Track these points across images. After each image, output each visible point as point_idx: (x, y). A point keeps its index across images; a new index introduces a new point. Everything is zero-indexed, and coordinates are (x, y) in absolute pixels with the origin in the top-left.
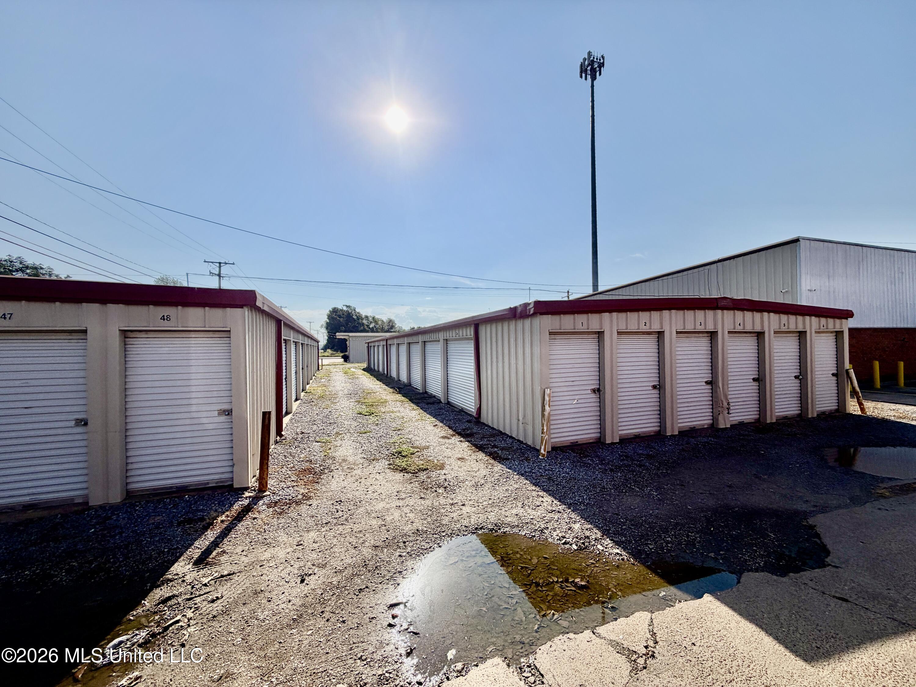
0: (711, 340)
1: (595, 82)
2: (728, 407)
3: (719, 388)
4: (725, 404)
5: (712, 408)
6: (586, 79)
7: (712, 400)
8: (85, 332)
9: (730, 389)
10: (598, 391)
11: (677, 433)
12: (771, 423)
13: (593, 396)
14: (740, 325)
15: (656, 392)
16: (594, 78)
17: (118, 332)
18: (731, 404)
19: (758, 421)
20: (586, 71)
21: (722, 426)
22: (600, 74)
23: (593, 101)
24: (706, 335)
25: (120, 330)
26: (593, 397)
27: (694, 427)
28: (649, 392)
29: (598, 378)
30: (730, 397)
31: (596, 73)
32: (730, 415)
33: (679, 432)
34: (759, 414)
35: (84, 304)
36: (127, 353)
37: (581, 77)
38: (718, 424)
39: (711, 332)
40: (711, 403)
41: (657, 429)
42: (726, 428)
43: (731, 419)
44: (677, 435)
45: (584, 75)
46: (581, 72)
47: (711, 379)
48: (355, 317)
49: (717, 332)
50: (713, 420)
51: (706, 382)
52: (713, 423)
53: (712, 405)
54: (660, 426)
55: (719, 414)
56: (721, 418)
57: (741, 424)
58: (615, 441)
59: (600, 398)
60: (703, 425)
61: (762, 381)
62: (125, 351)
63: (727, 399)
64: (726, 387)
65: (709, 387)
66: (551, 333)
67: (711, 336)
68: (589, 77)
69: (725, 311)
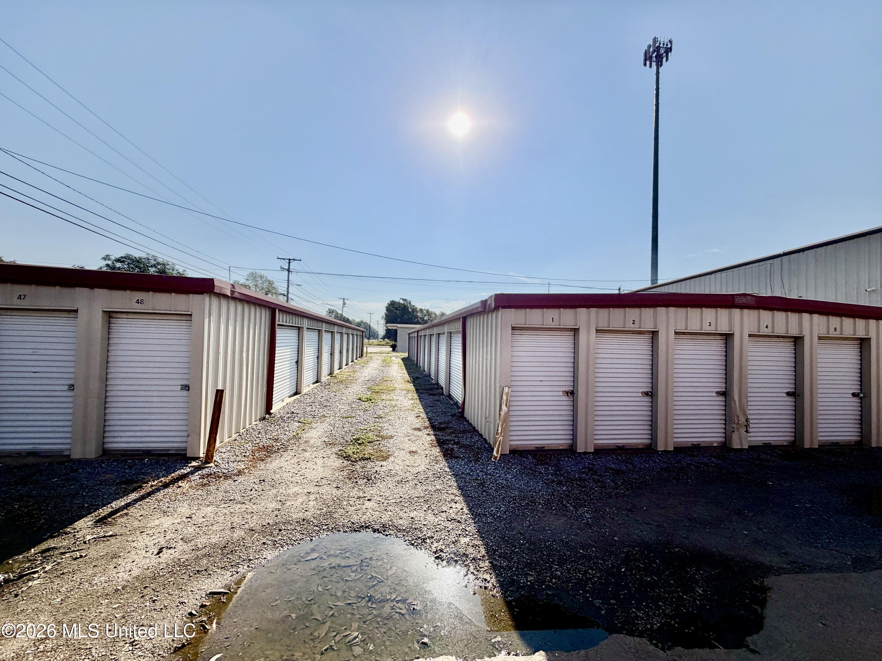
0: (726, 343)
1: (661, 69)
2: (746, 423)
3: (734, 401)
4: (742, 420)
5: (725, 424)
6: (651, 66)
7: (725, 415)
8: (76, 311)
9: (749, 403)
10: (572, 393)
11: (672, 449)
12: (811, 450)
13: (565, 398)
14: (767, 327)
15: (647, 400)
16: (659, 64)
17: (101, 313)
18: (751, 421)
19: (792, 444)
20: (651, 57)
21: (736, 445)
22: (667, 60)
23: (657, 89)
24: (719, 337)
25: (103, 311)
26: (566, 401)
27: (699, 444)
28: (638, 399)
29: (573, 379)
30: (749, 412)
31: (662, 59)
32: (749, 435)
33: (674, 448)
34: (795, 437)
35: (77, 289)
36: (110, 330)
37: (645, 65)
38: (731, 443)
39: (726, 335)
40: (724, 418)
41: (648, 441)
42: (742, 450)
43: (749, 439)
44: (671, 451)
45: (648, 63)
46: (645, 60)
47: (724, 390)
48: (410, 310)
49: (733, 334)
50: (725, 437)
51: (717, 393)
52: (726, 441)
53: (725, 420)
54: (651, 439)
55: (733, 431)
56: (735, 437)
57: (767, 447)
58: (589, 451)
59: (573, 401)
60: (712, 443)
61: (798, 396)
62: (109, 329)
63: (745, 414)
64: (744, 400)
65: (722, 398)
66: (513, 328)
67: (726, 339)
68: (654, 64)
69: (746, 311)
